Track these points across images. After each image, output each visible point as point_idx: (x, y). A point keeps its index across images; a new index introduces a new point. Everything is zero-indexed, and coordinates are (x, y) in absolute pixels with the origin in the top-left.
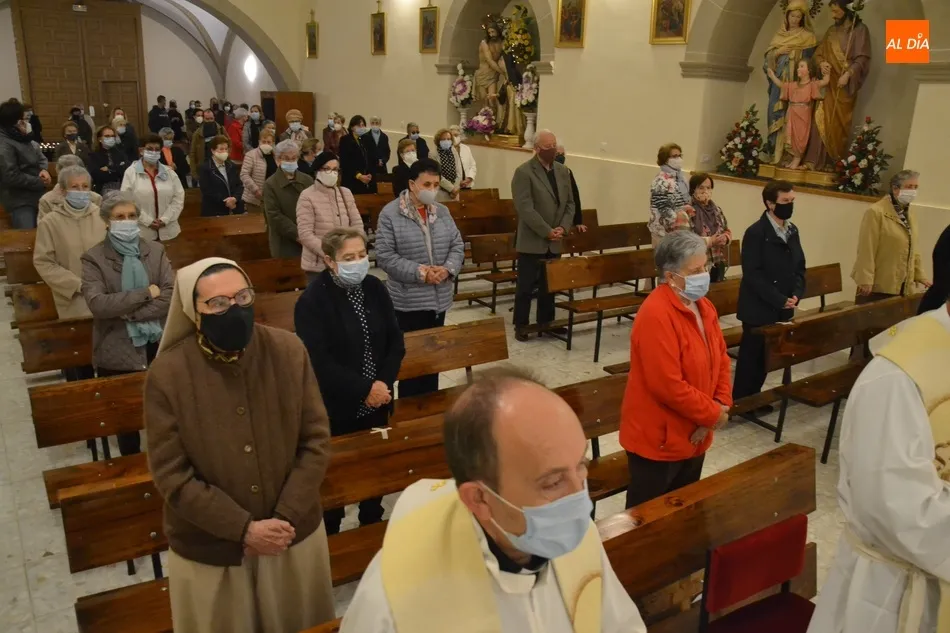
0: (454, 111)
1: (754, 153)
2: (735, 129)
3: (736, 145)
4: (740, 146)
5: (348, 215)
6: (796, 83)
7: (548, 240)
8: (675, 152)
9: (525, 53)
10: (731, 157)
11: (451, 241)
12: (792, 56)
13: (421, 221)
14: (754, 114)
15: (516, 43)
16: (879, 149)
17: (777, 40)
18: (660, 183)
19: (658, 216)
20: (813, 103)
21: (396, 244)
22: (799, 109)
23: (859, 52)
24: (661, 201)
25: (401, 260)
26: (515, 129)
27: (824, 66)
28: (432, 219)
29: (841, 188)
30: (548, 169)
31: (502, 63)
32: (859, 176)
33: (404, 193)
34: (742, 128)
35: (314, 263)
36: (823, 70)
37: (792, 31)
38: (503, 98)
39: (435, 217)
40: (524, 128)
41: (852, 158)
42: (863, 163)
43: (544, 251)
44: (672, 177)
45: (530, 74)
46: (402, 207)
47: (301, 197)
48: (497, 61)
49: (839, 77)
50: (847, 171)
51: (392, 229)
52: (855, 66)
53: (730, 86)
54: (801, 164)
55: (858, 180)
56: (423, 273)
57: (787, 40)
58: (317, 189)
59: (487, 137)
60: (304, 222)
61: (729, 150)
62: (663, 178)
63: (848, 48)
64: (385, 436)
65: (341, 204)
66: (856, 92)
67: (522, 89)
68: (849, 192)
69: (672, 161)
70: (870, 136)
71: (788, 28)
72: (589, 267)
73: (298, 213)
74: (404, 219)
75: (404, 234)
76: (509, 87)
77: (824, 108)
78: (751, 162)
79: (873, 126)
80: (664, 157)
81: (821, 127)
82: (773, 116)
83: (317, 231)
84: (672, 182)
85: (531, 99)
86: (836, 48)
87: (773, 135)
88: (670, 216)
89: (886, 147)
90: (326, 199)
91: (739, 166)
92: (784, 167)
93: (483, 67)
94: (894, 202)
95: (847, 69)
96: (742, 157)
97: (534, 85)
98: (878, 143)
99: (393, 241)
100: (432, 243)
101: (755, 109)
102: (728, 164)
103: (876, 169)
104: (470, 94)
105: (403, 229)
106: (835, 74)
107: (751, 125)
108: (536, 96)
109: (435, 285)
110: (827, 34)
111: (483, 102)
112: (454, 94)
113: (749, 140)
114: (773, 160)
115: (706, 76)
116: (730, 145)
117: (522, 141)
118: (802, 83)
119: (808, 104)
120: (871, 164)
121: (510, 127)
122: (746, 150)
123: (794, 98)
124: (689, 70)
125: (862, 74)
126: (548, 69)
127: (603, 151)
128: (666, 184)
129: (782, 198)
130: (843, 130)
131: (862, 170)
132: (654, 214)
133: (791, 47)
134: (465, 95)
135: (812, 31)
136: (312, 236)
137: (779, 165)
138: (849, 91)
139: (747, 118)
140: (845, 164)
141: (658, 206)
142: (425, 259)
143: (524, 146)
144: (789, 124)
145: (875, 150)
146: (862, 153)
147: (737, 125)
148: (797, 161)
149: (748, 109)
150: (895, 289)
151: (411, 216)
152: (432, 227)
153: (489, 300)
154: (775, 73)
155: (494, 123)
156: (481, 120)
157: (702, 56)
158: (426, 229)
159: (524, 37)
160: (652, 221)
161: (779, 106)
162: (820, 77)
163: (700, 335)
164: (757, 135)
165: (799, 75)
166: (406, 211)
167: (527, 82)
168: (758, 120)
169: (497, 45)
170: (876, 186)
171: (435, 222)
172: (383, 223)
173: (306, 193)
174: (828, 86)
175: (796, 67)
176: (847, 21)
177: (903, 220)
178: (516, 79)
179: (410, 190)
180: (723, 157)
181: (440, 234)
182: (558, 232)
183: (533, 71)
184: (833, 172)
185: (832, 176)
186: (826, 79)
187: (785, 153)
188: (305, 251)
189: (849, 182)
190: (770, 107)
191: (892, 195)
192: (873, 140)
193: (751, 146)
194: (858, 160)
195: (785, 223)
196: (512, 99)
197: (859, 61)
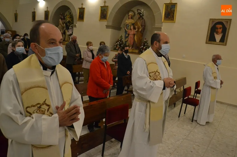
2: (118, 40)
3: (118, 44)
4: (119, 44)
6: (130, 30)
9: (70, 23)
10: (117, 47)
12: (130, 25)
14: (122, 37)
15: (68, 20)
16: (148, 45)
17: (127, 21)
20: (134, 35)
22: (131, 36)
23: (143, 24)
26: (67, 40)
27: (136, 27)
29: (140, 53)
31: (65, 25)
32: (144, 50)
37: (130, 19)
38: (64, 33)
40: (69, 40)
41: (142, 46)
45: (71, 27)
48: (63, 24)
49: (139, 29)
50: (141, 50)
52: (142, 27)
53: (116, 31)
54: (132, 48)
57: (129, 21)
61: (116, 45)
63: (141, 24)
66: (143, 33)
67: (69, 31)
71: (129, 19)
76: (66, 30)
77: (136, 36)
79: (146, 40)
81: (136, 40)
82: (126, 37)
85: (71, 33)
86: (139, 23)
87: (126, 42)
93: (60, 26)
95: (141, 28)
96: (119, 46)
97: (72, 30)
98: (148, 43)
101: (122, 36)
106: (138, 29)
107: (121, 40)
108: (72, 32)
110: (137, 21)
113: (121, 43)
115: (111, 28)
116: (117, 44)
118: (132, 30)
119: (133, 35)
122: (120, 45)
123: (130, 33)
124: (108, 27)
125: (144, 29)
126: (75, 26)
129: (126, 49)
130: (140, 41)
133: (129, 23)
135: (134, 20)
138: (141, 33)
139: (120, 38)
145: (147, 45)
146: (144, 46)
147: (118, 39)
148: (131, 47)
149: (121, 36)
154: (126, 28)
157: (110, 24)
159: (70, 19)
161: (127, 35)
162: (136, 29)
163: (105, 68)
164: (122, 42)
167: (70, 29)
168: (123, 38)
169: (63, 21)
174: (137, 31)
175: (131, 27)
176: (141, 18)
178: (68, 28)
180: (115, 47)
183: (72, 26)
185: (139, 51)
190: (125, 36)
192: (146, 43)
193: (121, 44)
194: (144, 47)
195: (127, 54)
196: (66, 33)
197: (143, 26)
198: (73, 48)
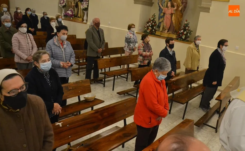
0: (60, 9)
1: (155, 28)
2: (149, 20)
3: (149, 25)
4: (151, 25)
5: (31, 43)
6: (167, 8)
7: (97, 52)
8: (133, 26)
10: (148, 29)
11: (71, 54)
12: (166, 0)
13: (61, 47)
14: (155, 16)
16: (189, 29)
18: (128, 35)
19: (127, 45)
20: (172, 14)
21: (52, 55)
22: (168, 16)
23: (184, 1)
24: (128, 41)
25: (54, 60)
26: (81, 16)
27: (175, 4)
28: (65, 46)
29: (179, 39)
30: (97, 29)
32: (184, 36)
33: (55, 37)
34: (151, 20)
35: (19, 60)
36: (175, 5)
38: (77, 6)
39: (66, 45)
40: (84, 16)
41: (182, 31)
42: (185, 33)
43: (96, 56)
44: (132, 34)
46: (55, 42)
47: (13, 37)
49: (179, 8)
50: (181, 35)
51: (51, 49)
52: (183, 5)
53: (147, 7)
54: (168, 32)
55: (184, 37)
56: (62, 65)
58: (19, 34)
59: (71, 18)
60: (16, 45)
61: (147, 26)
62: (129, 34)
64: (61, 126)
65: (29, 39)
66: (183, 12)
67: (83, 3)
68: (181, 41)
69: (132, 29)
70: (187, 25)
72: (110, 61)
73: (12, 42)
74: (55, 46)
75: (56, 51)
76: (79, 3)
77: (175, 16)
78: (154, 30)
79: (188, 22)
80: (130, 28)
81: (174, 22)
82: (160, 17)
83: (20, 48)
84: (132, 35)
85: (86, 7)
87: (160, 23)
88: (131, 46)
89: (191, 28)
90: (23, 37)
91: (150, 31)
92: (163, 32)
94: (195, 44)
95: (181, 6)
96: (151, 29)
98: (189, 27)
99: (51, 54)
100: (65, 55)
101: (155, 15)
102: (147, 30)
103: (188, 34)
104: (66, 4)
105: (55, 49)
106: (178, 7)
107: (154, 19)
108: (88, 6)
109: (66, 69)
111: (70, 7)
112: (60, 3)
113: (153, 24)
114: (159, 30)
115: (141, 4)
116: (148, 25)
117: (83, 20)
118: (169, 8)
119: (170, 14)
120: (187, 33)
121: (79, 15)
122: (152, 27)
123: (167, 13)
124: (136, 1)
125: (185, 7)
127: (109, 25)
128: (130, 36)
129: (171, 42)
130: (180, 23)
131: (185, 35)
132: (126, 45)
134: (64, 4)
136: (18, 51)
137: (162, 32)
138: (181, 12)
139: (152, 17)
140: (180, 32)
141: (127, 42)
142: (62, 60)
143: (84, 22)
144: (165, 20)
145: (188, 29)
146: (185, 30)
148: (167, 31)
149: (153, 15)
150: (196, 69)
151: (58, 45)
152: (65, 49)
153: (77, 71)
154: (161, 4)
155: (74, 14)
156: (70, 12)
158: (63, 50)
160: (125, 47)
161: (162, 14)
162: (174, 7)
164: (155, 22)
165: (168, 6)
166: (56, 43)
168: (156, 18)
170: (188, 39)
171: (66, 47)
172: (48, 47)
173: (15, 35)
174: (176, 10)
175: (167, 3)
177: (198, 49)
179: (57, 36)
180: (145, 28)
181: (67, 52)
182: (101, 50)
184: (177, 34)
185: (177, 35)
186: (176, 8)
187: (163, 28)
188: (16, 56)
189: (181, 38)
190: (159, 15)
191: (195, 42)
192: (188, 26)
193: (154, 26)
194: (184, 32)
195: (171, 50)
196: (80, 7)
197: (184, 3)
198: (96, 36)
